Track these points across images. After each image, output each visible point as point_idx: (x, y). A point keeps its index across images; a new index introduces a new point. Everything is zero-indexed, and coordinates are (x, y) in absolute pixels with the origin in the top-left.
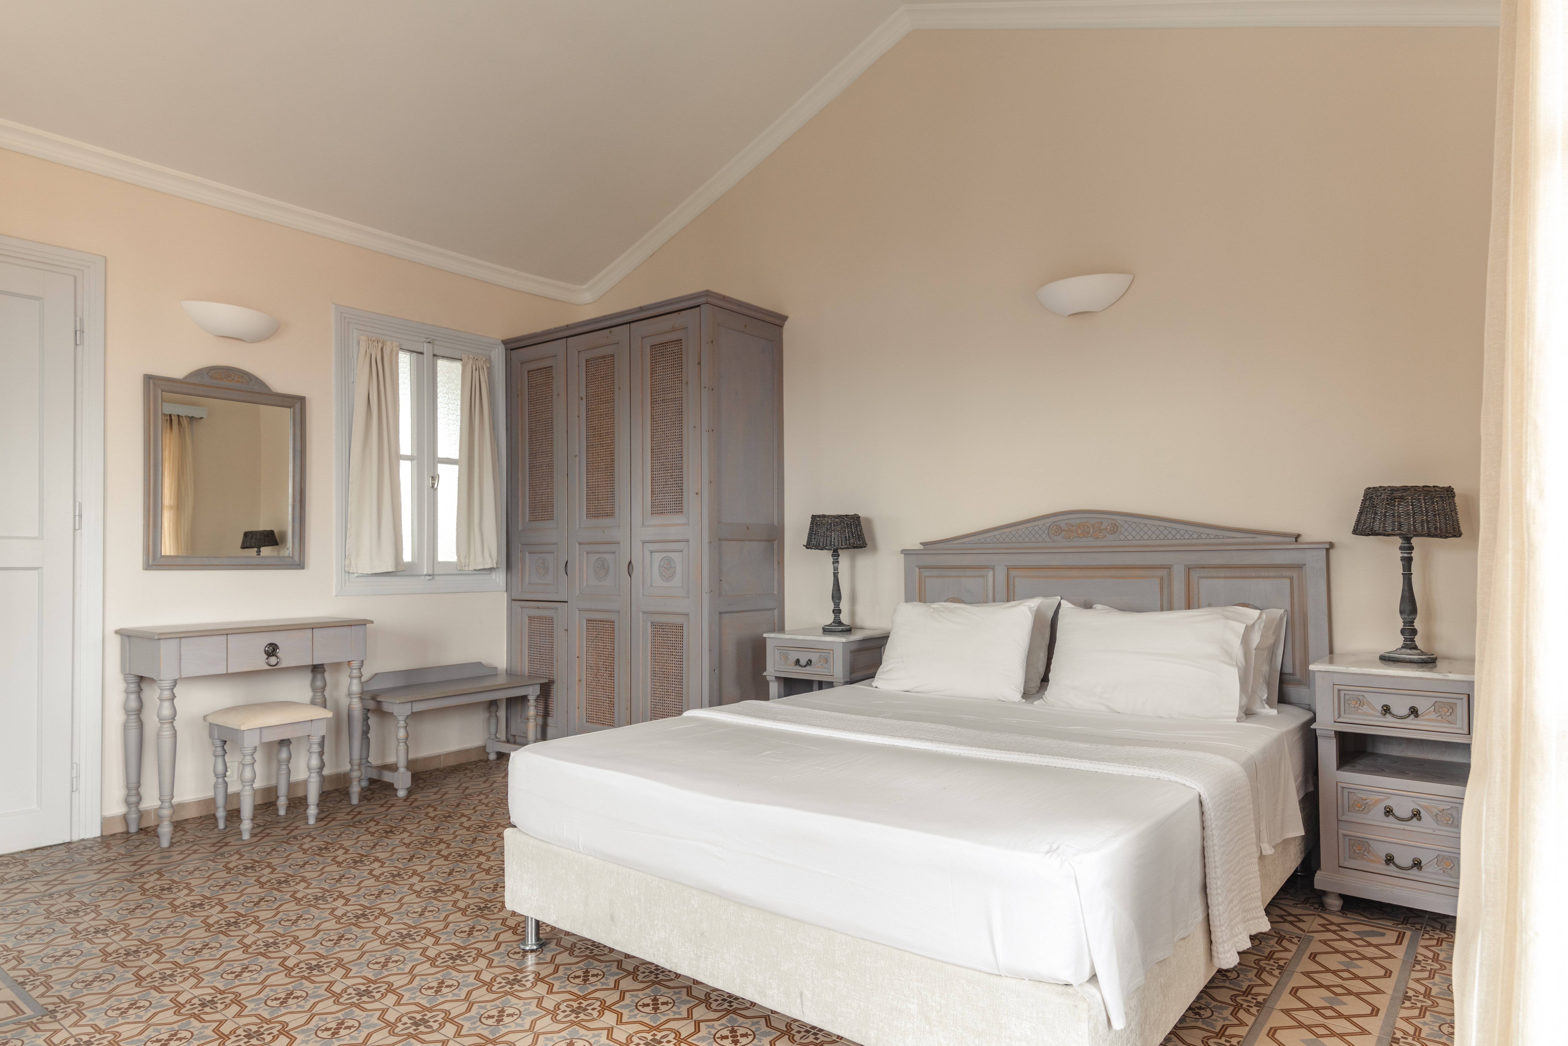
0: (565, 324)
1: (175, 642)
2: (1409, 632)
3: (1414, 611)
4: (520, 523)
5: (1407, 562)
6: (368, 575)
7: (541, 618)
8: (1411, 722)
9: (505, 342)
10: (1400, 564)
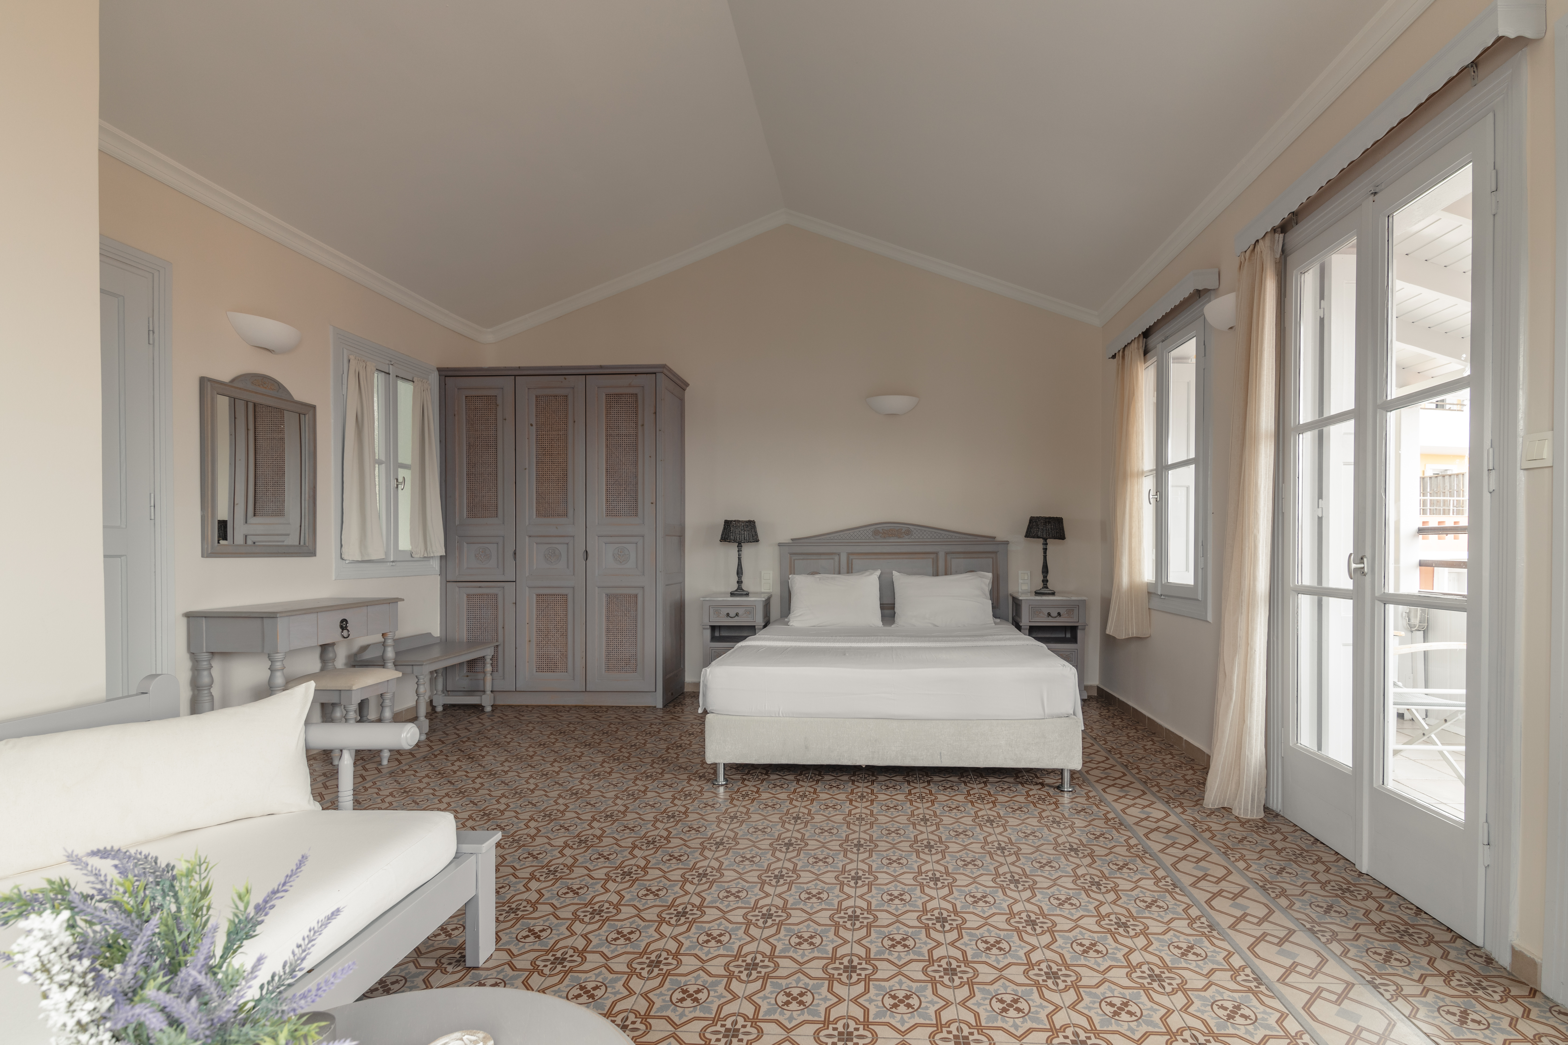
0: (517, 365)
1: (259, 620)
2: (1045, 581)
3: (1047, 572)
4: (457, 519)
5: (1045, 550)
6: (358, 562)
7: (482, 595)
8: (1058, 619)
9: (440, 370)
10: (1042, 551)
